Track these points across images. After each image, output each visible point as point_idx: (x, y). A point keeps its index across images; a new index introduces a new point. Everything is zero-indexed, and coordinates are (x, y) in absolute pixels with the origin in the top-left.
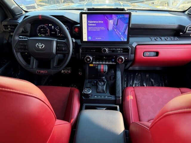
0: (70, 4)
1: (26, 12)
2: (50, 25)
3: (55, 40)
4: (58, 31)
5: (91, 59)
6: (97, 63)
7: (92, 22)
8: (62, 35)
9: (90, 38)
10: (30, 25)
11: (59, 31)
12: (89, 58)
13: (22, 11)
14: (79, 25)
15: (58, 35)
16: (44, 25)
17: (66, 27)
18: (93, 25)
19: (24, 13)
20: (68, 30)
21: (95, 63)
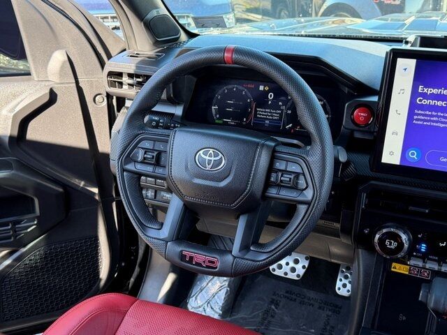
0: (347, 19)
1: (191, 35)
2: (261, 88)
3: (267, 146)
4: (287, 114)
5: (406, 246)
6: (428, 266)
7: (435, 91)
8: (298, 129)
9: (413, 155)
10: (195, 79)
11: (289, 112)
12: (396, 237)
13: (178, 32)
14: (375, 99)
15: (284, 126)
16: (240, 88)
17: (320, 100)
18: (439, 103)
19: (183, 36)
20: (326, 112)
21: (420, 264)
